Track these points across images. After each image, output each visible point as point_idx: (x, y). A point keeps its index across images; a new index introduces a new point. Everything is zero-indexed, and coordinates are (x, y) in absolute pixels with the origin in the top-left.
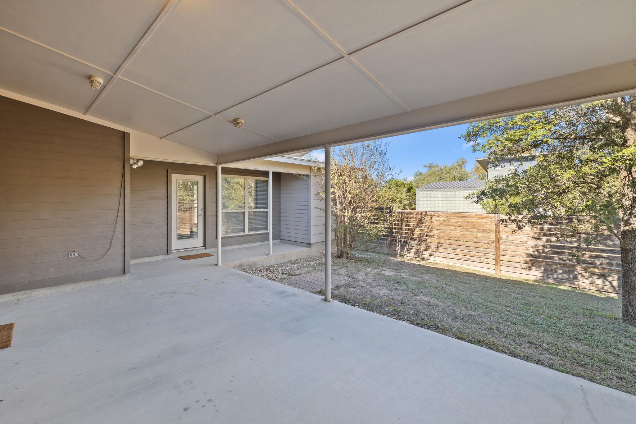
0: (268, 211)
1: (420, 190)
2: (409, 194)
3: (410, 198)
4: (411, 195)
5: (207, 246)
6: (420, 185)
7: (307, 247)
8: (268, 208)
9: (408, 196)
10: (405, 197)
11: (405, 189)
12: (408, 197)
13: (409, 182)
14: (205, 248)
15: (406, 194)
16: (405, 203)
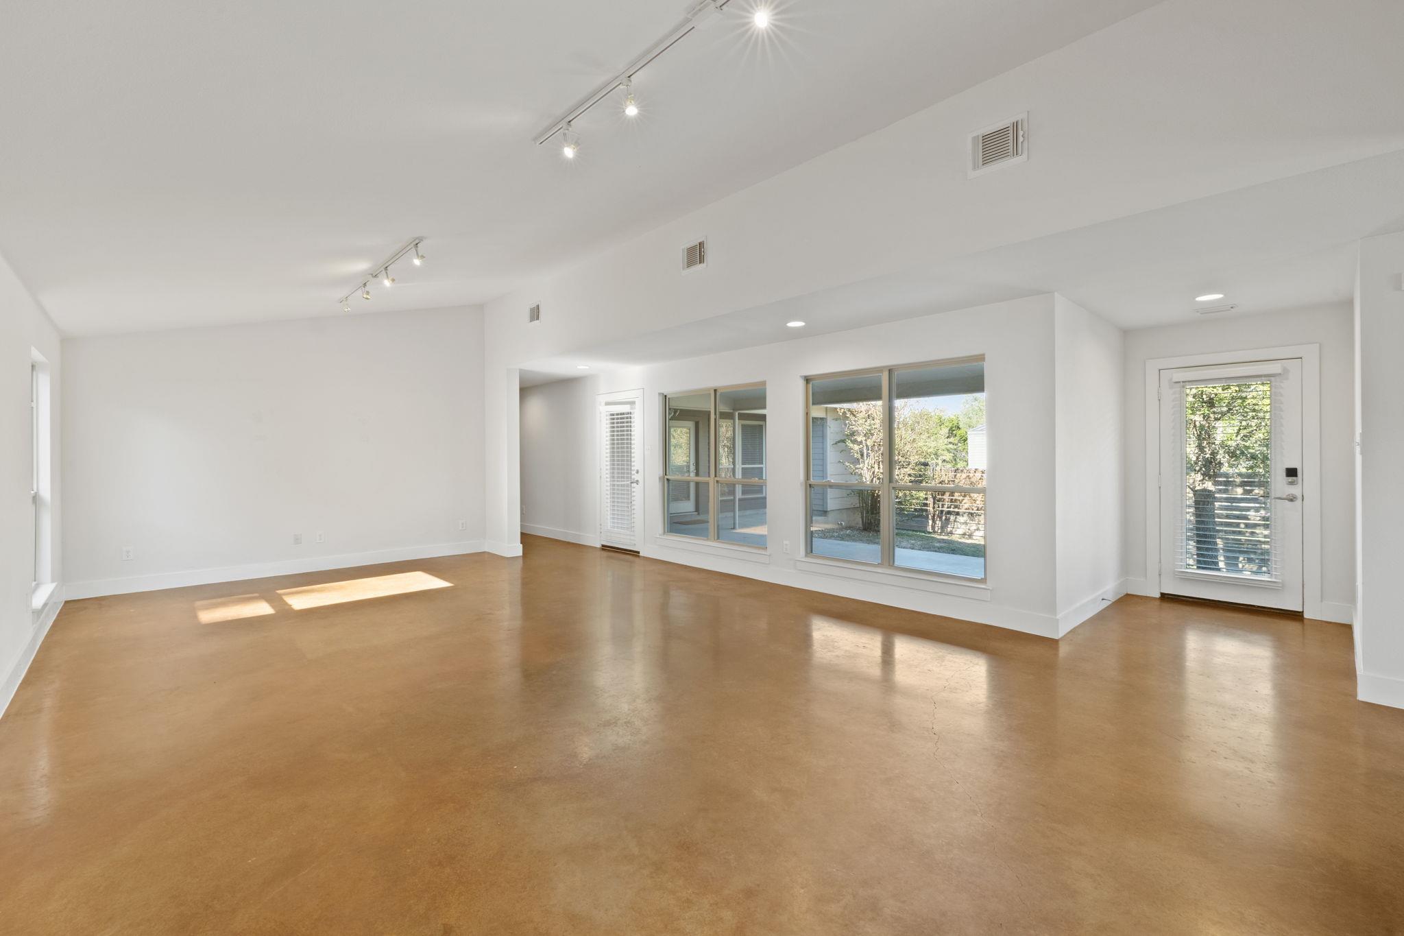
0: (764, 469)
1: (975, 432)
2: (952, 440)
3: (955, 447)
4: (956, 442)
5: (700, 511)
6: (974, 421)
7: (821, 516)
8: (764, 463)
9: (950, 443)
10: (944, 447)
11: (945, 431)
12: (951, 446)
13: (952, 417)
14: (698, 514)
15: (946, 441)
16: (944, 458)
